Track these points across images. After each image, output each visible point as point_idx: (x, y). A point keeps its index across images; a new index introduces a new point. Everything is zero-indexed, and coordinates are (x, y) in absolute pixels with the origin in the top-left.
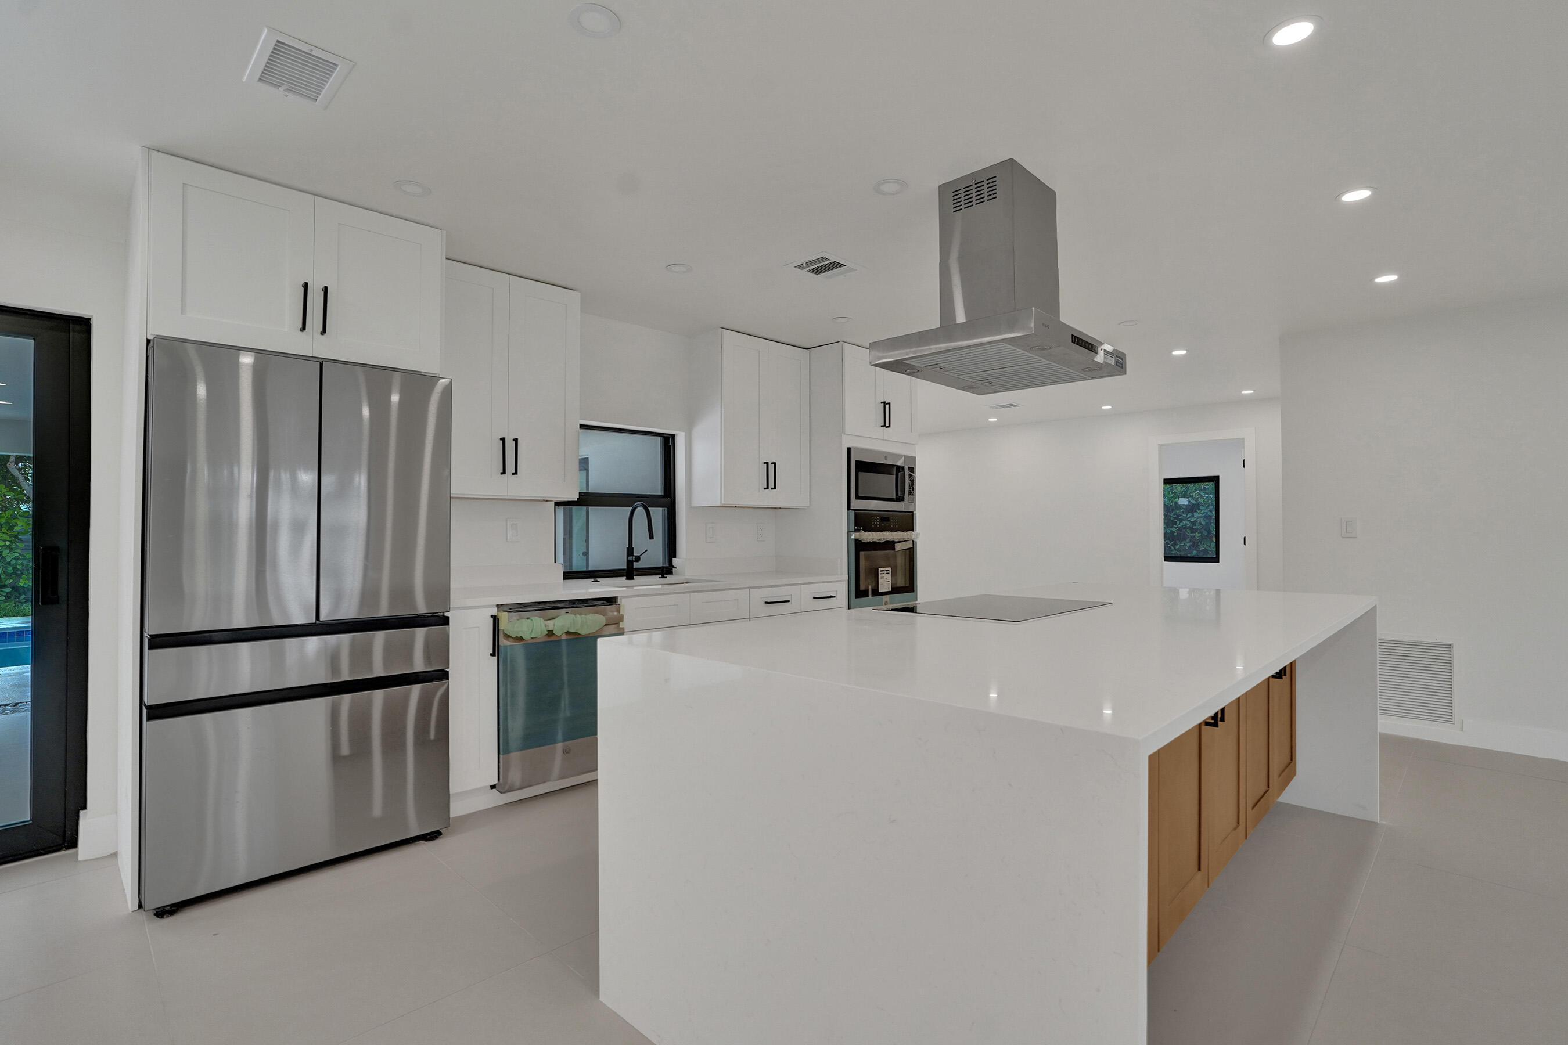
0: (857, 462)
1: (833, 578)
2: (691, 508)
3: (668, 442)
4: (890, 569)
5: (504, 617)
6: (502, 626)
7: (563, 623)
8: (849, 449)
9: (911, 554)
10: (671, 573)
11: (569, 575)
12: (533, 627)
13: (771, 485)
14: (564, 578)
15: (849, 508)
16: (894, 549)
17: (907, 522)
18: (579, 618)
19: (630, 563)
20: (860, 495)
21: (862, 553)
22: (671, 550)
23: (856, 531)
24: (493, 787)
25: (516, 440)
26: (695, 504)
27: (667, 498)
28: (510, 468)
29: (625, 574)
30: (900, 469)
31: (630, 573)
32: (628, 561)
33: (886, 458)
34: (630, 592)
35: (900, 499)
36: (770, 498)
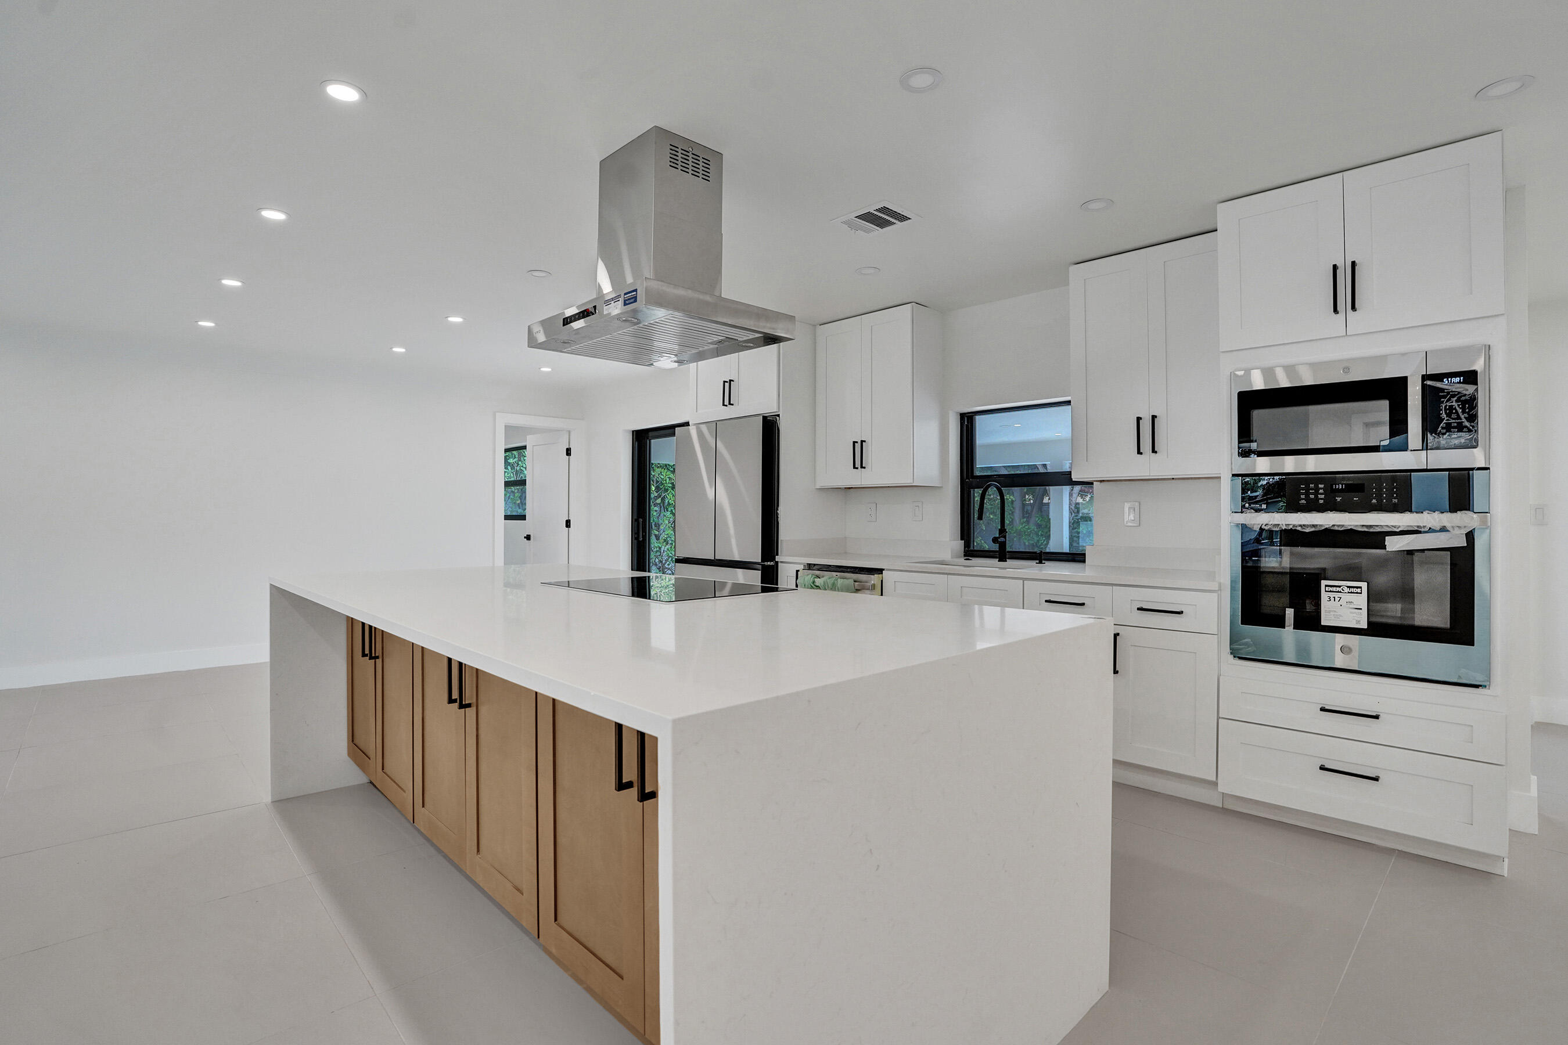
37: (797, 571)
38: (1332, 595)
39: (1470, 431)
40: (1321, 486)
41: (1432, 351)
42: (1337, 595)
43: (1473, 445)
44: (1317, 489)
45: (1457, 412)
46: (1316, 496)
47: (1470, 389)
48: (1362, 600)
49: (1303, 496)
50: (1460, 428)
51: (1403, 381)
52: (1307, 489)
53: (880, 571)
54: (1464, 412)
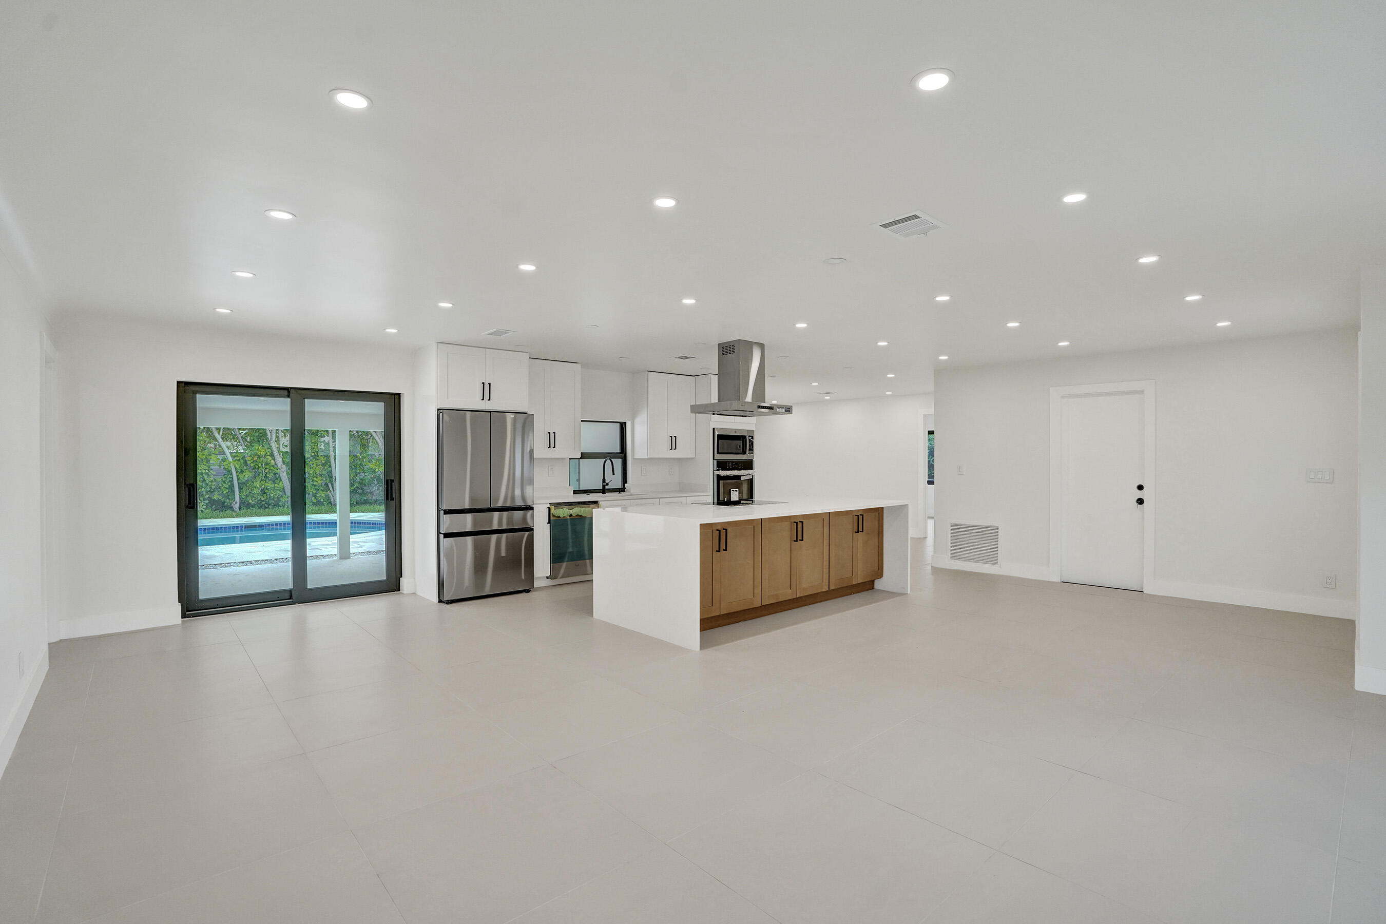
0: (719, 435)
1: (705, 494)
2: (634, 459)
3: (623, 426)
4: (738, 489)
5: (552, 508)
6: (552, 512)
7: (576, 511)
8: (714, 429)
9: (751, 482)
10: (624, 491)
11: (575, 492)
12: (564, 512)
13: (674, 447)
14: (574, 493)
15: (714, 459)
16: (740, 479)
17: (749, 465)
18: (582, 509)
19: (604, 486)
20: (719, 452)
21: (721, 482)
22: (625, 480)
23: (718, 470)
24: (547, 578)
25: (554, 433)
26: (637, 456)
27: (623, 454)
28: (552, 445)
29: (602, 491)
30: (744, 437)
31: (604, 491)
32: (603, 485)
33: (736, 432)
34: (603, 499)
35: (744, 453)
36: (673, 454)
37: (548, 508)
38: (732, 494)
39: (753, 450)
40: (731, 463)
41: (744, 430)
43: (753, 453)
47: (751, 440)
48: (737, 495)
49: (727, 466)
53: (596, 502)
54: (752, 445)
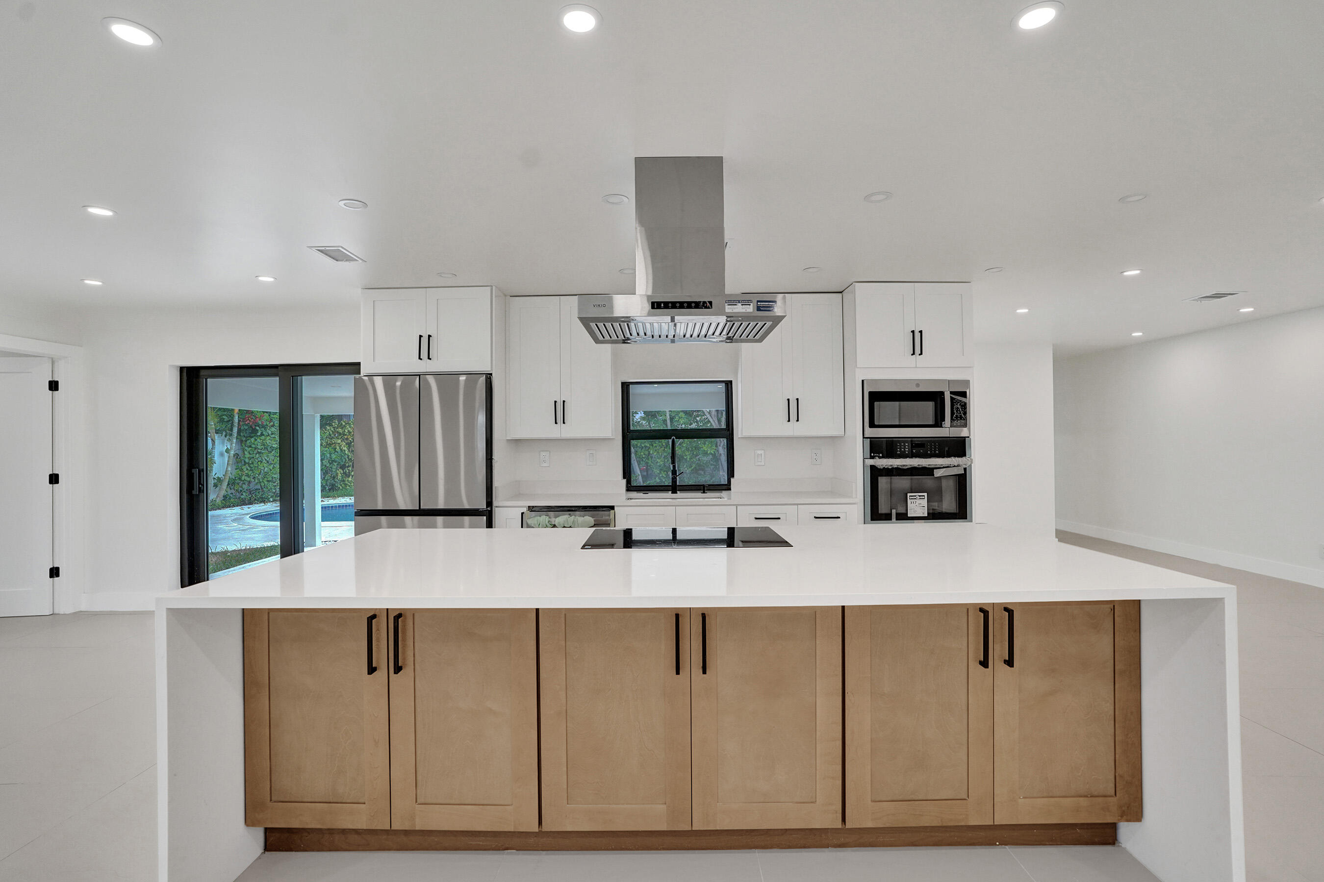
0: (870, 393)
2: (739, 439)
4: (926, 494)
5: (530, 513)
6: (527, 520)
7: (560, 520)
8: (863, 381)
9: (962, 482)
11: (631, 488)
14: (627, 490)
15: (862, 437)
16: (933, 475)
20: (877, 423)
21: (883, 479)
22: (731, 473)
23: (872, 458)
25: (564, 402)
27: (728, 430)
29: (671, 489)
31: (674, 488)
32: (673, 479)
33: (918, 385)
35: (942, 424)
36: (792, 429)
37: (522, 513)
38: (912, 501)
39: (964, 419)
40: (907, 444)
41: (951, 380)
42: (914, 500)
43: (965, 425)
44: (905, 446)
45: (960, 410)
46: (904, 450)
47: (963, 399)
48: (925, 502)
49: (898, 450)
50: (961, 418)
51: (942, 393)
52: (901, 446)
53: (612, 508)
54: (962, 411)
